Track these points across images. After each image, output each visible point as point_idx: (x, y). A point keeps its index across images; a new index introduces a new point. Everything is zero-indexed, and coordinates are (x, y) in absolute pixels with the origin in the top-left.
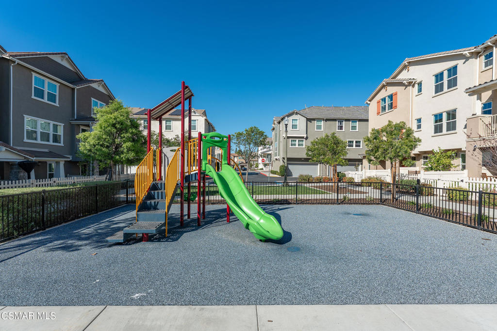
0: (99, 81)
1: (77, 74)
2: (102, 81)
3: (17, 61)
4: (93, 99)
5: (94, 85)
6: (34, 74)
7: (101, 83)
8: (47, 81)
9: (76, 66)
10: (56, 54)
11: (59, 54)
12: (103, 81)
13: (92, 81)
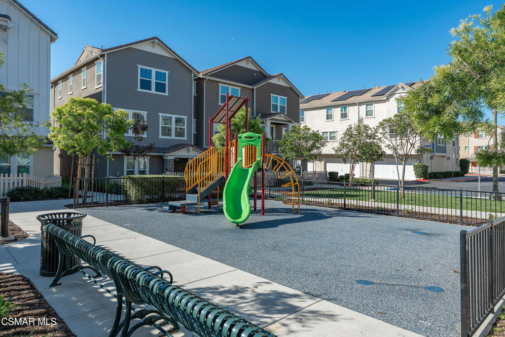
0: (278, 75)
1: (261, 72)
2: (281, 74)
3: (208, 78)
4: (271, 94)
5: (274, 81)
6: (220, 85)
7: (280, 77)
8: (230, 87)
9: (259, 66)
10: (241, 60)
11: (244, 59)
12: (283, 75)
13: (273, 76)
